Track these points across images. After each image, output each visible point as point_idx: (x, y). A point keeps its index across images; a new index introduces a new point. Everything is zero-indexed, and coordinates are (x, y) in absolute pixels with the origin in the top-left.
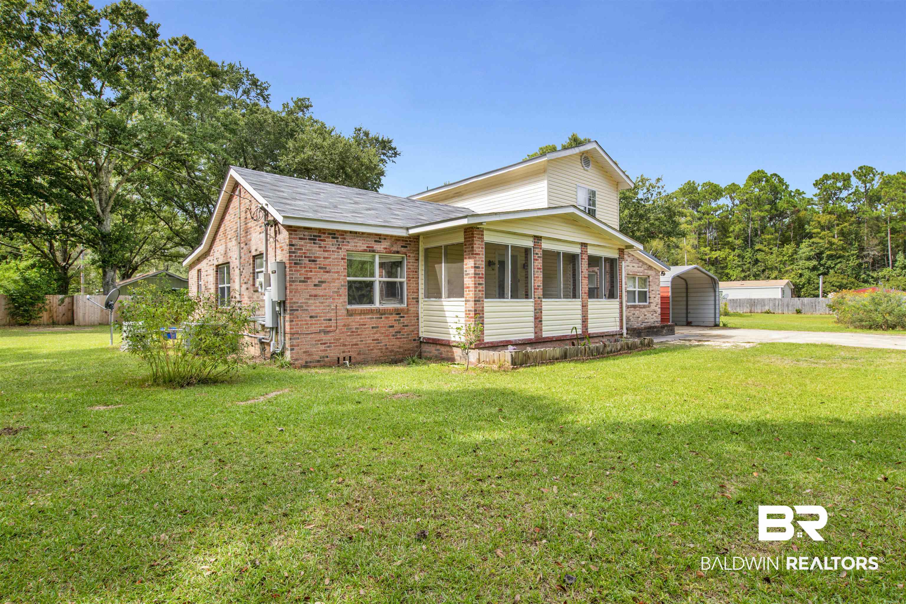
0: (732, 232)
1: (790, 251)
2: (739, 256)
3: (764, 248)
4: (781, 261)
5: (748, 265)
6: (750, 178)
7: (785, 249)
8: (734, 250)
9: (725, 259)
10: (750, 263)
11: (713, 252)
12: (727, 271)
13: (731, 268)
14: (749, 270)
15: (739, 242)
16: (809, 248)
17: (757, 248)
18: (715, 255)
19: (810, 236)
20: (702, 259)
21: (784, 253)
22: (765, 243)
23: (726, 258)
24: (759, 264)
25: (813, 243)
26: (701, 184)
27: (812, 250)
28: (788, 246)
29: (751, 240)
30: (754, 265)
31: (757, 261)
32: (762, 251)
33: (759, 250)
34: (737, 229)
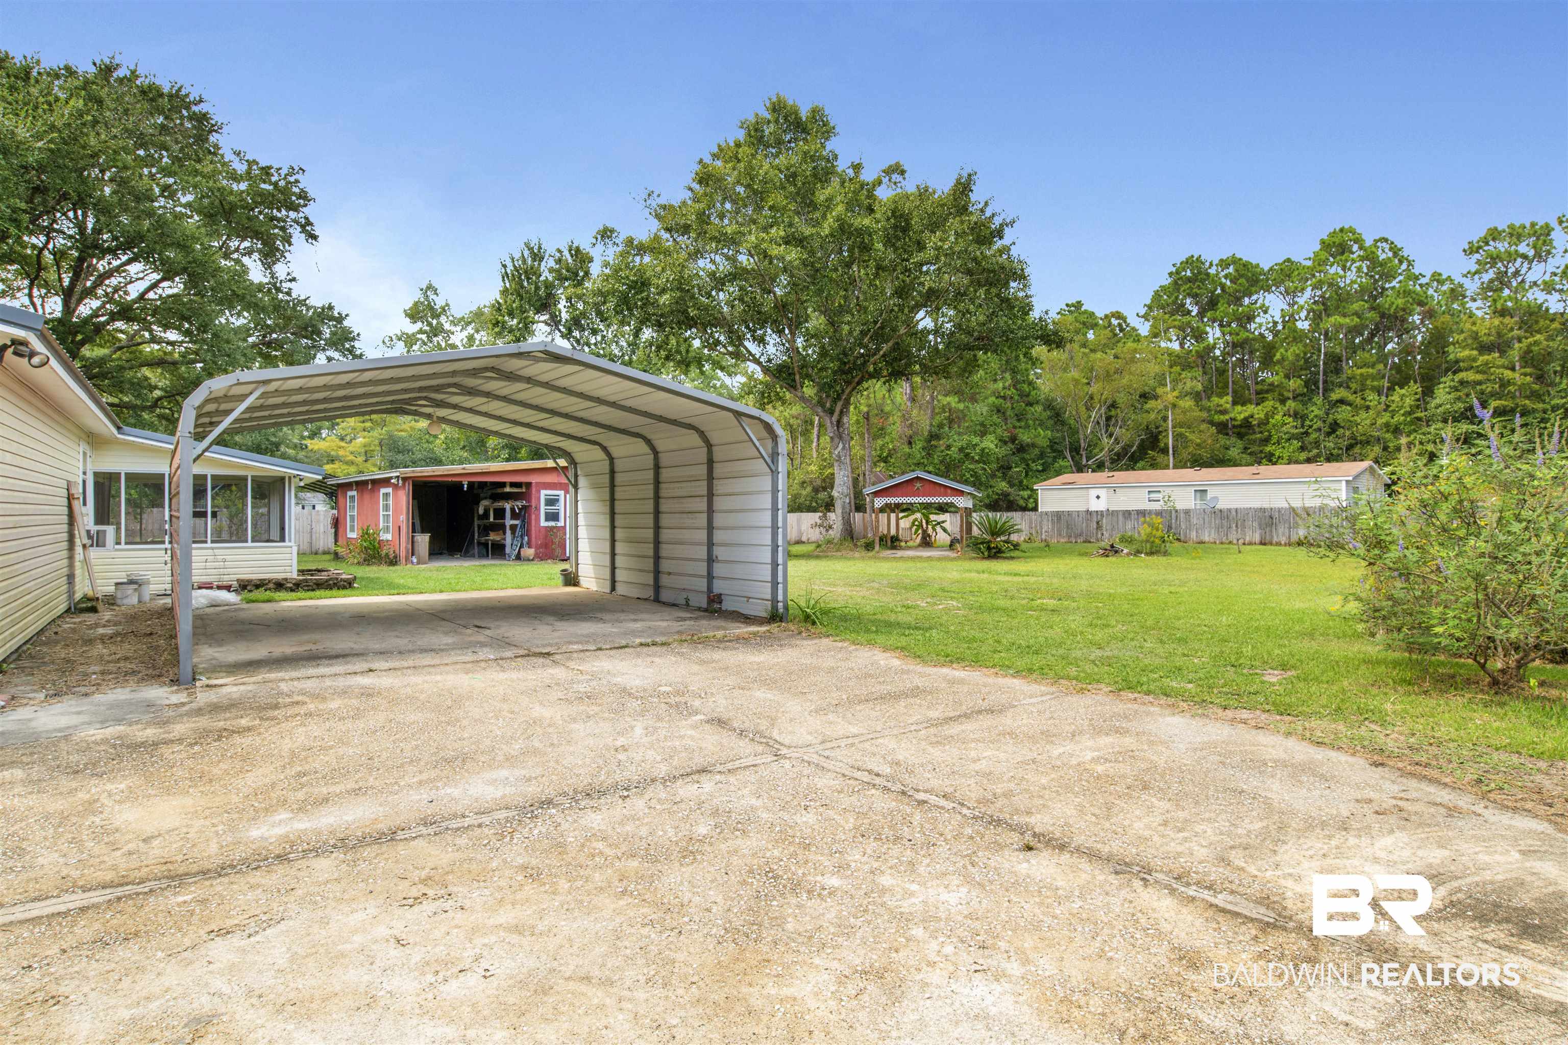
0: (1278, 362)
1: (1408, 401)
2: (1296, 415)
3: (1351, 398)
4: (1387, 425)
5: (1314, 435)
6: (1325, 245)
7: (1396, 397)
8: (1283, 401)
9: (1264, 423)
10: (1319, 430)
11: (1239, 408)
12: (1268, 449)
13: (1279, 443)
14: (1318, 447)
15: (1295, 384)
16: (1452, 396)
17: (1334, 396)
18: (1240, 413)
19: (1455, 367)
20: (1212, 423)
21: (1393, 407)
22: (1354, 386)
23: (1267, 419)
24: (1340, 432)
25: (1462, 382)
26: (1215, 262)
27: (1459, 399)
28: (1403, 391)
29: (1325, 382)
30: (1328, 434)
31: (1334, 427)
32: (1350, 405)
33: (1342, 401)
34: (1290, 355)
